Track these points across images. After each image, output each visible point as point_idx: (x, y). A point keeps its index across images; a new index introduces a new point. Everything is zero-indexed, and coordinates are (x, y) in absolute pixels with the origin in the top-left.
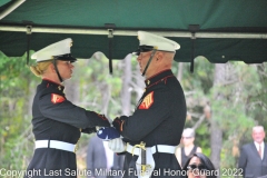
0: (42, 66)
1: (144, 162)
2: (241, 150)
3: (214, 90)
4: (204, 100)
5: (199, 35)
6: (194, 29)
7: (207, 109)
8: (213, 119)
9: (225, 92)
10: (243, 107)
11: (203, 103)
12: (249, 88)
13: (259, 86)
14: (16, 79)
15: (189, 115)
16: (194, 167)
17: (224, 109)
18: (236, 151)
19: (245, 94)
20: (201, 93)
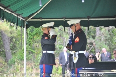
3: (96, 38)
4: (93, 41)
5: (90, 19)
6: (89, 17)
7: (94, 43)
8: (96, 46)
9: (99, 38)
10: (105, 42)
12: (106, 37)
13: (109, 36)
15: (88, 45)
16: (90, 58)
17: (99, 43)
19: (105, 39)
20: (92, 39)
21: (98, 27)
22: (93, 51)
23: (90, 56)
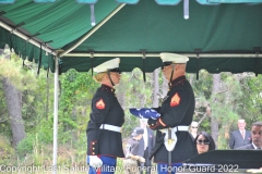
0: (100, 76)
1: (170, 137)
2: (231, 134)
3: (213, 97)
4: (206, 103)
5: (201, 56)
6: (198, 52)
7: (208, 109)
8: (212, 115)
9: (219, 97)
10: (232, 107)
11: (205, 105)
12: (235, 95)
13: (241, 93)
14: (86, 93)
15: (196, 113)
16: (200, 141)
17: (219, 109)
18: (227, 135)
19: (233, 99)
20: (204, 98)
21: (218, 72)
22: (205, 125)
23: (201, 137)
